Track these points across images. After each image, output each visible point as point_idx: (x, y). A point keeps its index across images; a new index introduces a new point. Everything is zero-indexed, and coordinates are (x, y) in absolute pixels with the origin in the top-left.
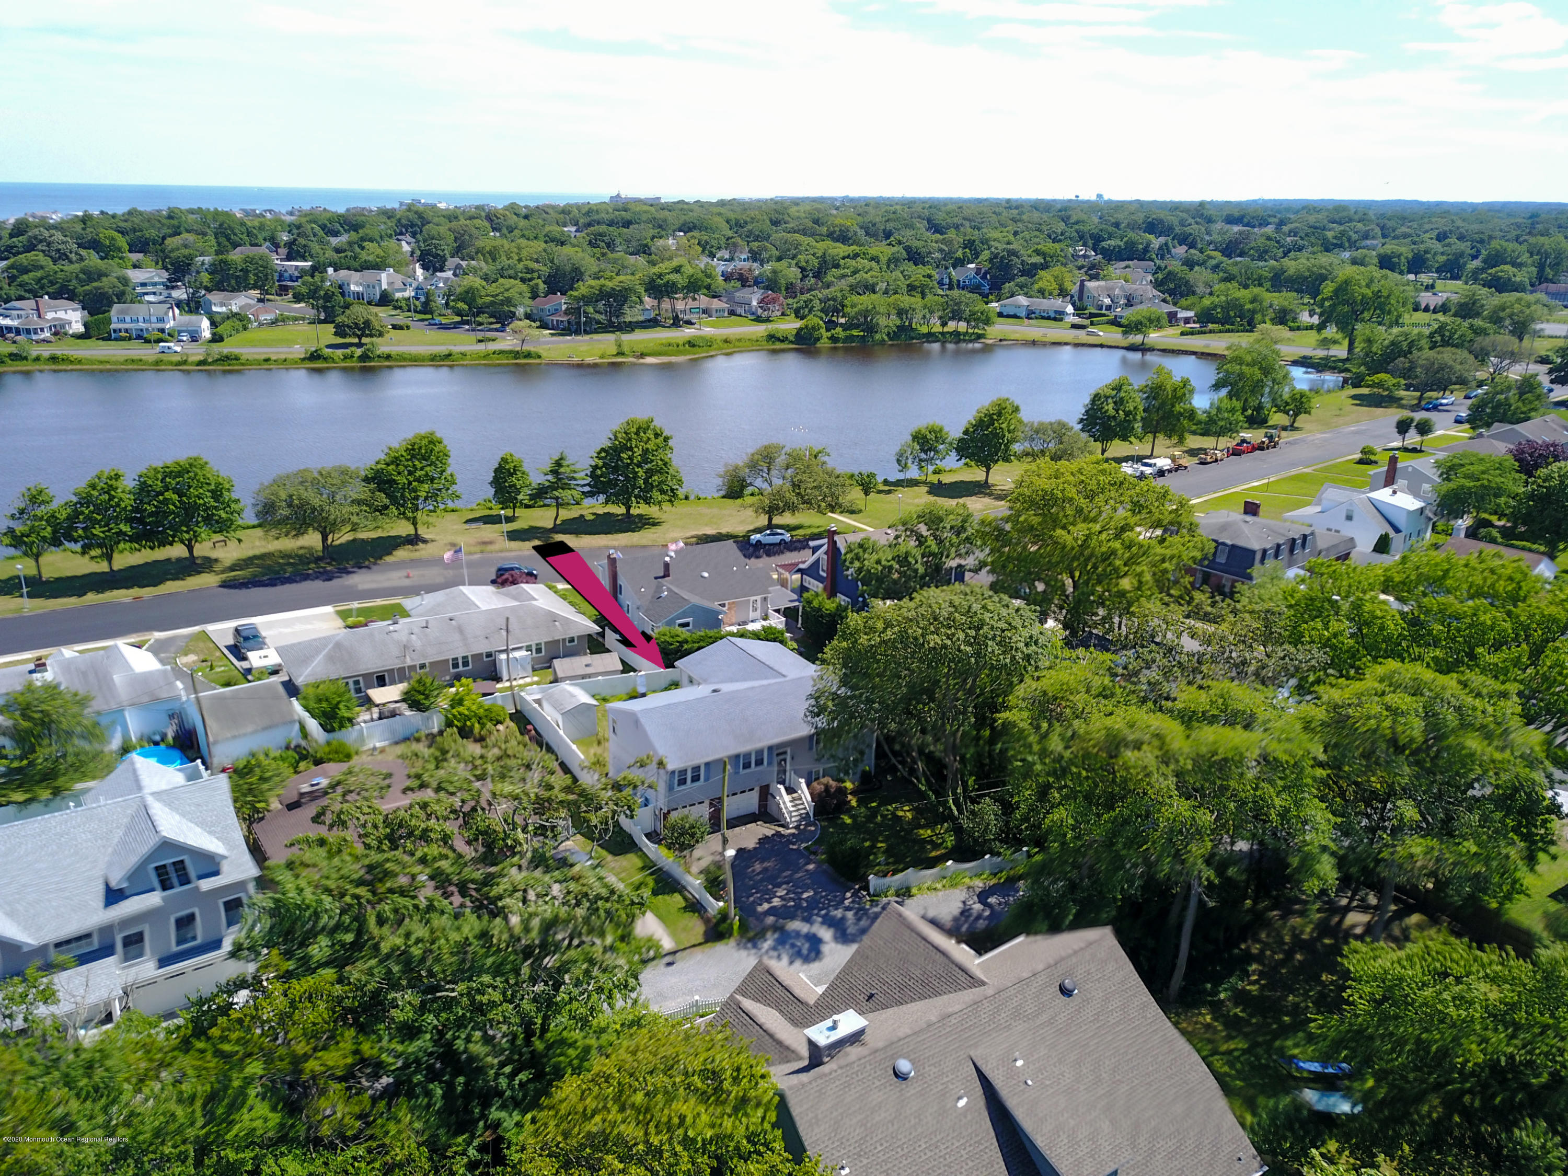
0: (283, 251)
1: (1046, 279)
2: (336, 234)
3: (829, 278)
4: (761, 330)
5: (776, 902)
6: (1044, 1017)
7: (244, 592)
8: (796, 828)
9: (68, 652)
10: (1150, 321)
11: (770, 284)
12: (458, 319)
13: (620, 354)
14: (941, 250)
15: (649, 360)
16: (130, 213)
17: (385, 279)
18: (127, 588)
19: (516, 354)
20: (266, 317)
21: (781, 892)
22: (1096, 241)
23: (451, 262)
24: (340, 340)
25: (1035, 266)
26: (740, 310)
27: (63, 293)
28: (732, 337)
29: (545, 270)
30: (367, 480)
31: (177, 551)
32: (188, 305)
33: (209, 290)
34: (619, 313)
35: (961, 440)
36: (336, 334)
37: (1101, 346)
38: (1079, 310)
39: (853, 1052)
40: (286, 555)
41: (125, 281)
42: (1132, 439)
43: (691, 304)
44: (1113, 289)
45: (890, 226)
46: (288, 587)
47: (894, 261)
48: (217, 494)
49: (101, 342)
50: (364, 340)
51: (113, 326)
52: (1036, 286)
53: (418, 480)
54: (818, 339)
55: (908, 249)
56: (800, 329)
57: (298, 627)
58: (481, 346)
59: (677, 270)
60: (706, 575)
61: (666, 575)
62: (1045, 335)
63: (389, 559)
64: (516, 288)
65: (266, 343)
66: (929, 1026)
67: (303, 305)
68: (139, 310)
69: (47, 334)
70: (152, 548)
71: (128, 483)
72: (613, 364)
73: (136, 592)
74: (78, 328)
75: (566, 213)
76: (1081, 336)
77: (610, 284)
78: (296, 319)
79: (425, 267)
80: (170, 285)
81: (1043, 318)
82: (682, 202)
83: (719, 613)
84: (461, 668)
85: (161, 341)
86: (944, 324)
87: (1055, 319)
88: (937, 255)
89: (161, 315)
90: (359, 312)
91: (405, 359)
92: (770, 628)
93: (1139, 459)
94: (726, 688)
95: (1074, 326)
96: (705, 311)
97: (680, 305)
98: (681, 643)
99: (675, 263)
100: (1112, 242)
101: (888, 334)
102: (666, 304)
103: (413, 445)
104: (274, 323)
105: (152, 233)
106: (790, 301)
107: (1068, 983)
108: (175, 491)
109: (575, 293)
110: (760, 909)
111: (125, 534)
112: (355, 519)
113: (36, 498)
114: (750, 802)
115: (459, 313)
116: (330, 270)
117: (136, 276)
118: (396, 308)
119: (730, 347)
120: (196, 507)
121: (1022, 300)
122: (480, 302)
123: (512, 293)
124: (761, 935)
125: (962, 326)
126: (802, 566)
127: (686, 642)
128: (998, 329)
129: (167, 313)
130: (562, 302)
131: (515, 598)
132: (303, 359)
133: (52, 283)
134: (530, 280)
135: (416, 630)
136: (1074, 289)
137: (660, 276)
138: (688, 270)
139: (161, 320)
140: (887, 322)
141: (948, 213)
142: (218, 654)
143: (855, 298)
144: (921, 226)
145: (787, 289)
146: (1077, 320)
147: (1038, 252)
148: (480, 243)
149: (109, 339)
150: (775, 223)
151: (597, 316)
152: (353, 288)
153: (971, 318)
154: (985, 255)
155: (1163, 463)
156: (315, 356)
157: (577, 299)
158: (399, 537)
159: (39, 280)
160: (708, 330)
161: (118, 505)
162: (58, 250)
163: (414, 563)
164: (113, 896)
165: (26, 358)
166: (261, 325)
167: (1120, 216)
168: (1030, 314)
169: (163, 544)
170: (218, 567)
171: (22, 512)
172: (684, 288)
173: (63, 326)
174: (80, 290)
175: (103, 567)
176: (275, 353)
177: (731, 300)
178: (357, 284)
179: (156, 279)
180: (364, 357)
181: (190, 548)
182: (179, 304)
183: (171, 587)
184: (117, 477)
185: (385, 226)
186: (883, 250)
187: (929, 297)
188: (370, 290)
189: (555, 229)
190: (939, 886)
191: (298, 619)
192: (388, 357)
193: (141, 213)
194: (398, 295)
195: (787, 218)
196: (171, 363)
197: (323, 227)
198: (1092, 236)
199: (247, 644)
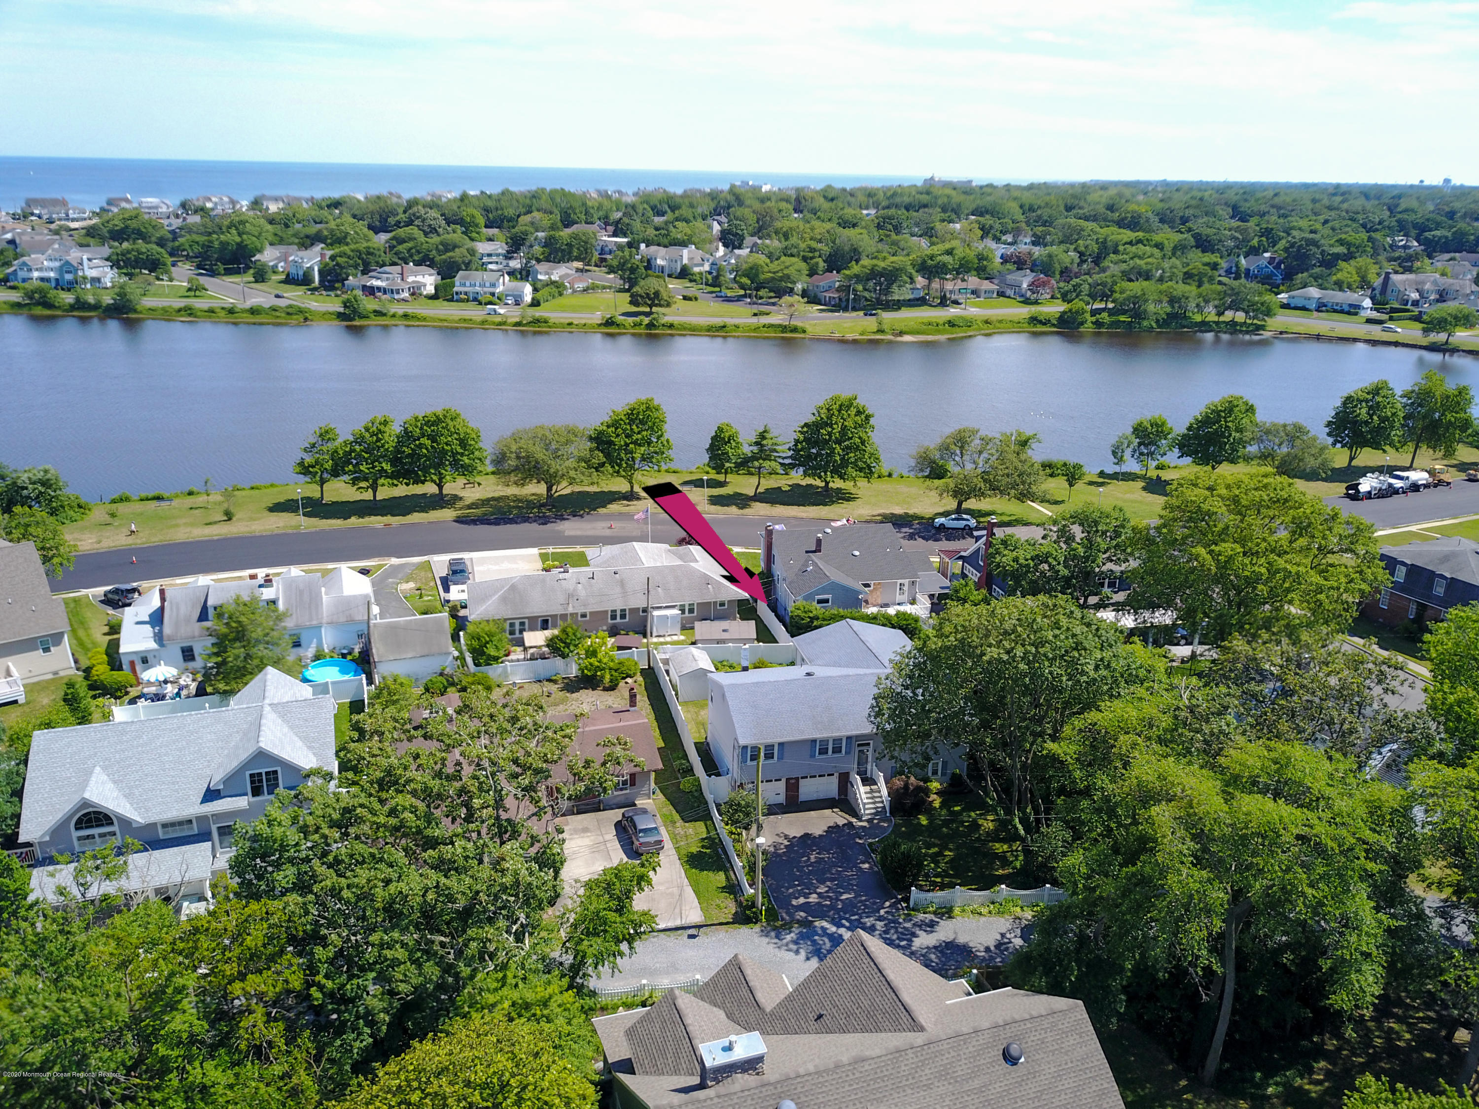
0: (611, 229)
1: (1347, 271)
2: (663, 214)
3: (1106, 263)
4: (1025, 311)
5: (813, 898)
6: (976, 1083)
7: (472, 528)
8: (868, 821)
9: (295, 571)
10: (1456, 318)
11: (1044, 268)
12: (742, 292)
13: (881, 331)
14: (1233, 238)
15: (907, 338)
16: (503, 193)
17: (686, 255)
18: (382, 515)
19: (784, 328)
20: (580, 286)
21: (822, 889)
22: (1420, 230)
23: (749, 240)
24: (634, 309)
25: (1337, 257)
26: (1009, 292)
27: (425, 261)
28: (994, 319)
29: (825, 249)
30: (591, 439)
31: (430, 488)
32: (520, 273)
33: (538, 261)
34: (887, 291)
35: (1184, 436)
36: (631, 303)
37: (1396, 344)
38: (1379, 304)
39: (741, 1080)
40: (517, 499)
41: (472, 252)
42: (1387, 448)
43: (960, 284)
44: (1424, 283)
45: (1189, 212)
46: (509, 527)
47: (1179, 249)
48: (463, 443)
49: (446, 303)
50: (654, 309)
51: (455, 289)
52: (1334, 278)
53: (635, 443)
54: (1082, 323)
55: (1197, 237)
56: (1064, 313)
57: (506, 565)
58: (755, 320)
59: (949, 252)
60: (857, 553)
61: (818, 550)
62: (1332, 330)
63: (602, 511)
64: (795, 266)
65: (574, 309)
66: (837, 1067)
67: (612, 276)
68: (477, 276)
69: (405, 295)
70: (407, 484)
71: (396, 429)
72: (871, 341)
73: (389, 519)
74: (430, 290)
75: (870, 196)
76: (1376, 332)
77: (882, 264)
78: (604, 288)
79: (726, 245)
80: (508, 256)
81: (1335, 311)
82: (990, 186)
83: (860, 593)
84: (618, 620)
85: (491, 303)
86: (1220, 314)
87: (1349, 313)
88: (1230, 243)
89: (493, 280)
90: (651, 284)
91: (685, 329)
92: (904, 614)
93: (1390, 470)
94: (820, 671)
95: (1369, 321)
96: (974, 292)
97: (949, 286)
98: (812, 619)
99: (948, 246)
100: (1438, 233)
101: (1157, 321)
102: (936, 284)
103: (632, 410)
104: (585, 290)
105: (510, 212)
106: (1062, 284)
107: (1014, 1050)
108: (429, 437)
109: (847, 272)
110: (794, 902)
111: (386, 471)
112: (572, 473)
113: (325, 435)
114: (829, 787)
115: (742, 287)
116: (643, 246)
117: (483, 247)
118: (691, 281)
119: (990, 328)
120: (444, 452)
121: (1314, 292)
122: (762, 277)
123: (791, 271)
124: (787, 927)
125: (1240, 317)
126: (963, 554)
127: (817, 619)
128: (1281, 320)
129: (498, 280)
130: (836, 279)
131: (681, 558)
132: (600, 325)
133: (419, 252)
134: (812, 258)
135: (583, 580)
136: (1377, 282)
137: (932, 258)
138: (960, 252)
139: (493, 285)
140: (1156, 309)
141: (1257, 200)
142: (432, 584)
143: (1126, 284)
144: (1224, 212)
145: (1062, 273)
146: (1375, 315)
147: (1341, 242)
148: (778, 224)
149: (452, 300)
150: (1069, 209)
151: (867, 294)
152: (659, 262)
153: (1252, 309)
154: (1282, 244)
155: (1418, 476)
156: (609, 323)
157: (850, 278)
158: (620, 492)
159: (409, 250)
160: (973, 310)
161: (383, 446)
162: (430, 226)
163: (621, 516)
164: (211, 795)
165: (384, 315)
166: (574, 291)
167: (1457, 205)
168: (1321, 307)
169: (416, 482)
170: (459, 504)
171: (313, 446)
172: (954, 269)
173: (419, 288)
174: (438, 258)
175: (368, 495)
176: (578, 318)
177: (1003, 281)
178: (663, 259)
179: (500, 251)
180: (650, 326)
181: (440, 487)
182: (511, 273)
183: (416, 517)
184: (385, 423)
185: (705, 207)
186: (1169, 237)
187: (1206, 286)
188: (673, 265)
189: (849, 212)
190: (984, 911)
191: (507, 558)
192: (671, 326)
193: (511, 193)
194: (696, 269)
195: (1082, 203)
196: (493, 323)
197: (653, 208)
198: (1415, 226)
199: (454, 578)
